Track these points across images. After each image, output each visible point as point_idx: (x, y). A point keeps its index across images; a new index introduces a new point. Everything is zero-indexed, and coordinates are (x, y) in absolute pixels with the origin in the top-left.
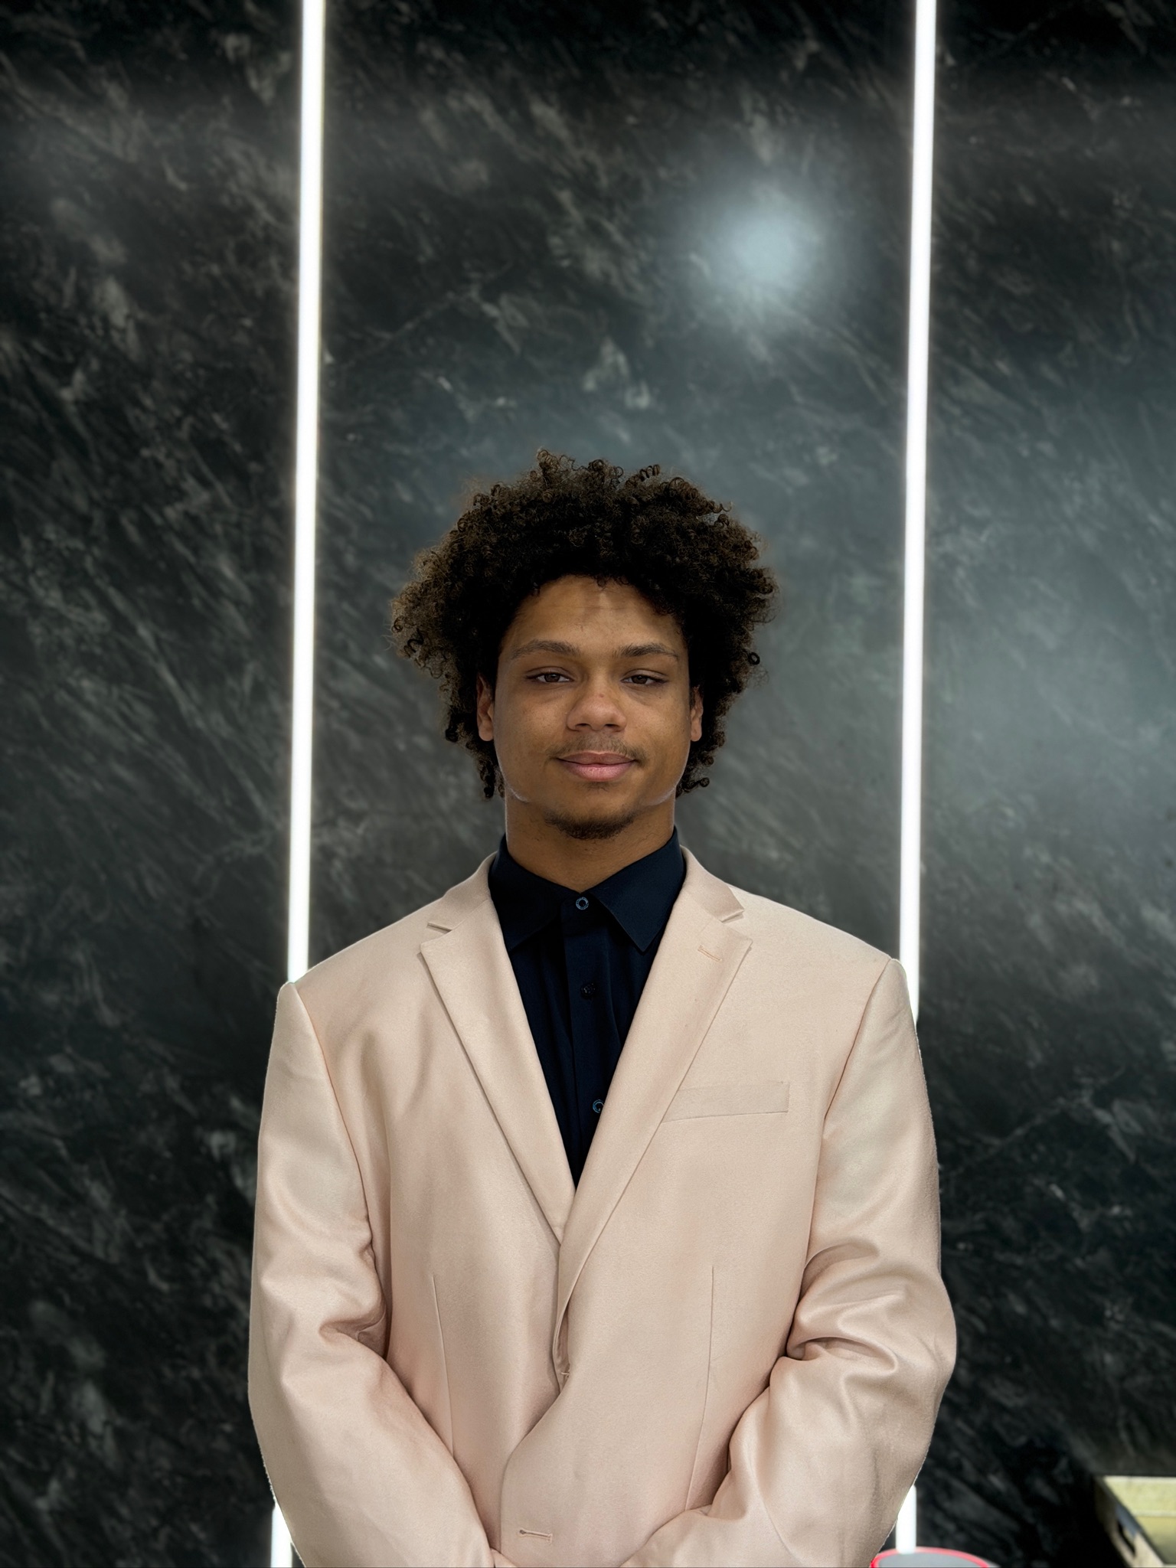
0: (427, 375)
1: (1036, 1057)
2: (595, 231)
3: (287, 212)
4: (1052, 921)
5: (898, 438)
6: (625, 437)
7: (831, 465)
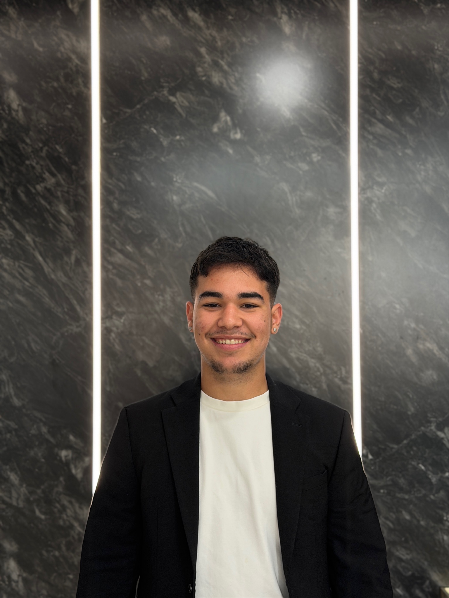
0: (147, 127)
1: (412, 410)
2: (216, 64)
3: (86, 60)
4: (417, 352)
5: (346, 149)
6: (231, 151)
7: (318, 161)
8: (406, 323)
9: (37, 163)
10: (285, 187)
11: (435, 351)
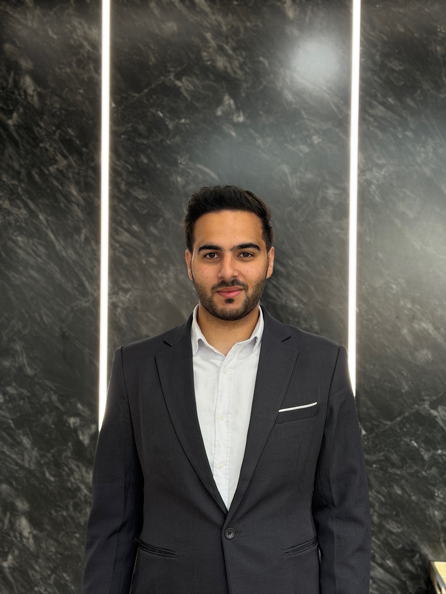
0: (153, 110)
1: (405, 388)
2: (221, 49)
3: (96, 46)
4: (413, 332)
5: (346, 131)
6: (234, 134)
7: (319, 144)
8: (402, 303)
9: (51, 146)
10: (286, 169)
11: (430, 331)
